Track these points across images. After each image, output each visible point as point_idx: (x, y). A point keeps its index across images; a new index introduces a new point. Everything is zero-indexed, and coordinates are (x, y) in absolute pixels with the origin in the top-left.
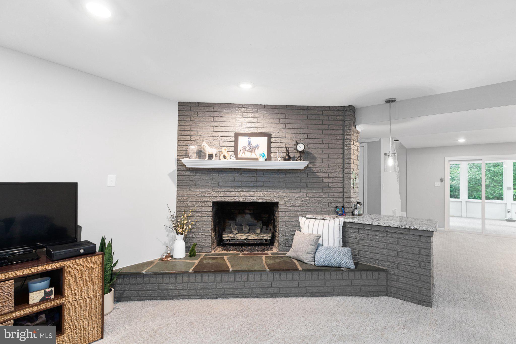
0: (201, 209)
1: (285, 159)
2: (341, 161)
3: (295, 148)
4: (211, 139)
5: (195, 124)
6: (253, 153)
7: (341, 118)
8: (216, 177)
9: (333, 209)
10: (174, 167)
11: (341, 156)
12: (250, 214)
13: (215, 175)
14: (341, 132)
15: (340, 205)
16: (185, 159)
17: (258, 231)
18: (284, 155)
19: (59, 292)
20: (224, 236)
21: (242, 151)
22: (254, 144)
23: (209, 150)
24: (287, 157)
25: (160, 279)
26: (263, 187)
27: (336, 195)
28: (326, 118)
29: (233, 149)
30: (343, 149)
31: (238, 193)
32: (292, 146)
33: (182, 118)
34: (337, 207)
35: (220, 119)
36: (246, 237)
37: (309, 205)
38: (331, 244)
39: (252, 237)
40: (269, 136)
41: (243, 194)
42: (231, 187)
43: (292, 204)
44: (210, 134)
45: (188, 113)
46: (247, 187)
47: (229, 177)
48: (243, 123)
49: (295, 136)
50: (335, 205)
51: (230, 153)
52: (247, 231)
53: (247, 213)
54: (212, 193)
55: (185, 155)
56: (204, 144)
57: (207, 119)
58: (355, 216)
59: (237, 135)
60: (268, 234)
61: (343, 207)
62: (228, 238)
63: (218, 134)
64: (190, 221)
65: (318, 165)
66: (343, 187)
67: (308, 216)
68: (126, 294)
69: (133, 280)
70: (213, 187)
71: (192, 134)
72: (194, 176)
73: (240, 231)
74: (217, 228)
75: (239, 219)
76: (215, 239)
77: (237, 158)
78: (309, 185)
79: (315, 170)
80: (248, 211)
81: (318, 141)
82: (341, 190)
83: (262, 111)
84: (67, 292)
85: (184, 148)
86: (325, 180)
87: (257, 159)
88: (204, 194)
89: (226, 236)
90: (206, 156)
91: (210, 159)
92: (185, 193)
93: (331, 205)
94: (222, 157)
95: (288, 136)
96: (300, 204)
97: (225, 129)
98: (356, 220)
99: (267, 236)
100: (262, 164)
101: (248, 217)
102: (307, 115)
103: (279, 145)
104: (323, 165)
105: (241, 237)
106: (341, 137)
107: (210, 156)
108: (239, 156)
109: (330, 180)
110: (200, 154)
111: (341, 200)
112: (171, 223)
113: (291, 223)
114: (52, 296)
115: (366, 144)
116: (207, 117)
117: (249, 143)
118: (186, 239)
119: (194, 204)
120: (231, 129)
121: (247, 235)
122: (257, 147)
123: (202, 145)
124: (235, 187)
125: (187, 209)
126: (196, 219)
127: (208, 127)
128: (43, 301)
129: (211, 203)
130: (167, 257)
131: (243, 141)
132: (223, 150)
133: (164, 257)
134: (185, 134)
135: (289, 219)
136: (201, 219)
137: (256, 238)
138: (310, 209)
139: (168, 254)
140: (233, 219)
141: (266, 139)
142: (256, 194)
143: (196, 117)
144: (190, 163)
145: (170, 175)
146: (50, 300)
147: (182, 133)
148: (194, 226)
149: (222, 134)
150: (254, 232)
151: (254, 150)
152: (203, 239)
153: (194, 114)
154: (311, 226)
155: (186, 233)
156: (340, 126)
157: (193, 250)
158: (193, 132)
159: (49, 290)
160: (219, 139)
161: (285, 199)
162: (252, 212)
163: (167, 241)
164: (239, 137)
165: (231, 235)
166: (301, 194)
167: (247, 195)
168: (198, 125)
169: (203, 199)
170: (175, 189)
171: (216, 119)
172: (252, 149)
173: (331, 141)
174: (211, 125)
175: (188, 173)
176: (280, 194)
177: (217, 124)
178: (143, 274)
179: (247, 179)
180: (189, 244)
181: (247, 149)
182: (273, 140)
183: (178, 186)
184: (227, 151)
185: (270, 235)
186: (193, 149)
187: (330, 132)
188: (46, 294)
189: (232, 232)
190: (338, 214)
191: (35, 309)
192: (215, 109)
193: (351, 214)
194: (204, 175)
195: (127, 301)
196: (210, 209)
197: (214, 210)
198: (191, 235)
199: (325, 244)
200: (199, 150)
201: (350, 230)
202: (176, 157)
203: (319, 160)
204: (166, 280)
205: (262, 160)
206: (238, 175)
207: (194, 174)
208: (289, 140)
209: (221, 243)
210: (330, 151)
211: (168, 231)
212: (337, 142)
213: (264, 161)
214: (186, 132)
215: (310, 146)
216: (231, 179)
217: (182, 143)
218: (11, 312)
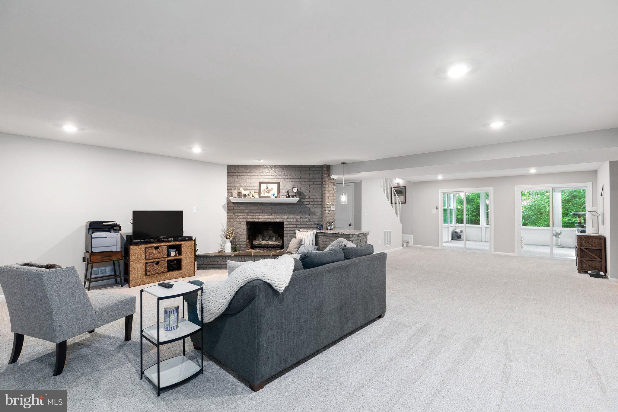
0: (240, 225)
1: (287, 197)
2: (320, 197)
3: (292, 190)
4: (245, 185)
5: (237, 177)
6: (269, 193)
7: (320, 172)
8: (248, 207)
9: (316, 226)
10: (225, 202)
11: (321, 194)
12: (272, 230)
13: (248, 206)
14: (320, 180)
15: (320, 223)
16: (231, 197)
17: (274, 239)
18: (286, 194)
19: (180, 254)
20: (254, 242)
21: (263, 192)
22: (269, 188)
23: (244, 192)
24: (287, 196)
25: (218, 259)
26: (275, 213)
27: (317, 217)
28: (312, 172)
29: (258, 191)
30: (322, 190)
31: (261, 216)
32: (291, 188)
33: (230, 174)
34: (318, 225)
35: (251, 174)
36: (267, 243)
37: (302, 223)
38: (308, 244)
39: (271, 243)
40: (278, 183)
41: (264, 217)
42: (257, 213)
43: (292, 223)
44: (245, 183)
45: (233, 171)
46: (266, 213)
47: (256, 208)
48: (264, 176)
49: (293, 183)
50: (317, 223)
51: (256, 194)
52: (268, 240)
53: (270, 230)
54: (247, 217)
55: (231, 195)
56: (241, 189)
57: (243, 174)
58: (328, 230)
59: (260, 183)
60: (280, 241)
61: (322, 225)
62: (256, 244)
63: (249, 182)
64: (234, 232)
65: (307, 200)
66: (322, 213)
67: (301, 230)
68: (202, 266)
69: (205, 259)
70: (246, 213)
71: (235, 183)
72: (236, 207)
73: (263, 239)
74: (251, 238)
75: (265, 233)
76: (249, 244)
77: (260, 197)
78: (302, 212)
79: (305, 203)
80: (270, 228)
81: (307, 186)
82: (320, 215)
83: (275, 169)
84: (182, 254)
85: (231, 191)
86: (311, 209)
87: (269, 197)
88: (242, 217)
89: (256, 243)
90: (242, 195)
91: (245, 197)
92: (231, 217)
93: (315, 223)
94: (251, 196)
95: (290, 183)
96: (296, 223)
97: (253, 180)
98: (329, 231)
99: (279, 243)
100: (272, 200)
101: (271, 232)
102: (301, 171)
103: (284, 188)
104: (310, 200)
105: (264, 243)
106: (321, 183)
107: (245, 196)
108: (261, 195)
109: (314, 209)
110: (239, 194)
111: (320, 220)
112: (224, 233)
113: (291, 234)
114: (178, 255)
115: (354, 183)
116: (244, 173)
117: (267, 188)
118: (232, 242)
119: (236, 223)
120: (257, 180)
121: (268, 242)
122: (272, 189)
123: (240, 190)
124: (259, 213)
125: (232, 225)
126: (238, 231)
127: (243, 179)
128: (175, 256)
129: (245, 223)
130: (221, 251)
131: (263, 186)
132: (252, 192)
133: (220, 251)
134: (231, 183)
135: (290, 232)
136: (240, 232)
137: (273, 244)
138: (303, 226)
139: (222, 249)
140: (261, 233)
141: (276, 185)
142: (271, 217)
143: (237, 173)
144: (233, 199)
145: (223, 206)
146: (177, 256)
147: (229, 182)
148: (236, 235)
149: (252, 183)
150: (272, 240)
151: (270, 191)
152: (241, 243)
153: (236, 171)
154: (300, 235)
155: (232, 239)
156: (320, 177)
157: (235, 248)
158: (235, 182)
159: (176, 252)
160: (250, 185)
161: (288, 220)
162: (273, 229)
163: (222, 243)
164: (261, 184)
165: (258, 242)
166: (297, 217)
167: (266, 218)
168: (238, 177)
169: (241, 220)
170: (225, 214)
171: (248, 174)
172: (269, 191)
173: (315, 186)
174: (246, 178)
175: (233, 205)
176: (285, 217)
177: (249, 177)
178: (210, 256)
179: (266, 208)
180: (233, 245)
181: (266, 191)
182: (281, 185)
183: (227, 212)
184: (254, 192)
185: (281, 242)
186: (235, 192)
187: (313, 180)
188: (176, 254)
189: (258, 240)
190: (318, 229)
191: (173, 258)
192: (248, 168)
193: (326, 229)
194: (241, 206)
195: (203, 269)
196: (245, 226)
197: (248, 227)
198: (235, 240)
199: (305, 244)
200: (239, 192)
201: (320, 237)
202: (226, 196)
203: (307, 197)
204: (221, 259)
205: (273, 197)
206: (260, 206)
207: (236, 206)
208: (289, 186)
209: (253, 247)
210: (314, 191)
211: (222, 238)
212: (318, 186)
213: (274, 198)
214: (232, 182)
215: (302, 189)
216: (257, 208)
217: (229, 188)
218: (166, 257)
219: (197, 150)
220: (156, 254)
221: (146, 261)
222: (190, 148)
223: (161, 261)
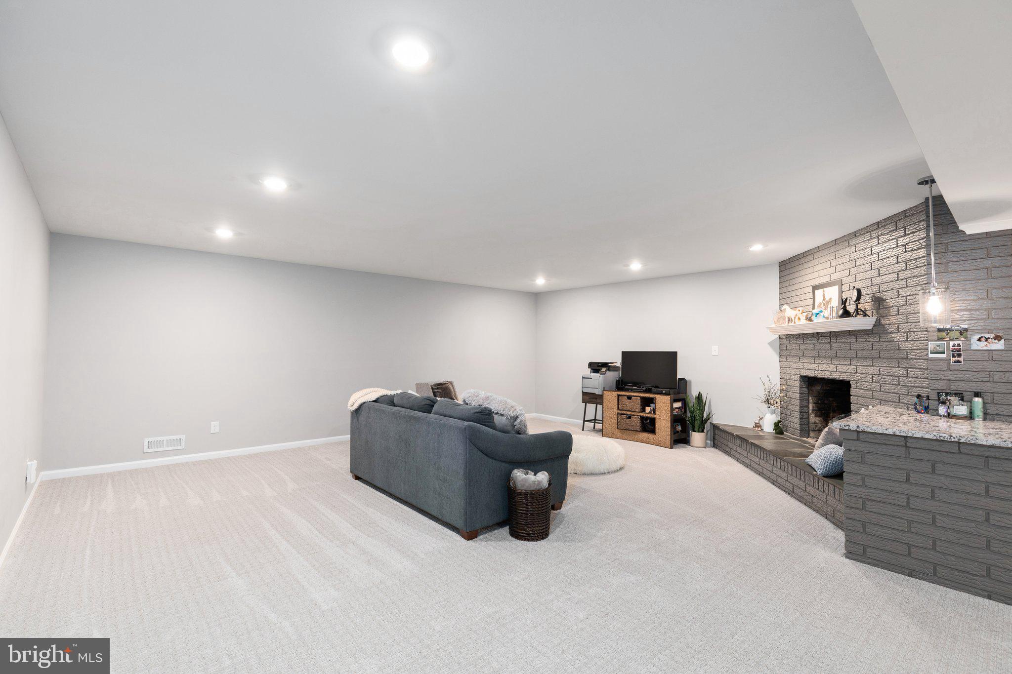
0: (792, 383)
4: (798, 298)
5: (788, 284)
6: (826, 310)
22: (828, 298)
23: (788, 313)
26: (836, 357)
28: (902, 232)
33: (782, 280)
35: (804, 273)
37: (883, 389)
40: (840, 283)
41: (822, 366)
42: (812, 357)
43: (864, 385)
44: (797, 293)
45: (785, 273)
48: (820, 272)
49: (865, 275)
51: (805, 315)
54: (799, 365)
56: (785, 306)
57: (795, 275)
63: (802, 292)
65: (892, 319)
70: (800, 357)
71: (787, 296)
72: (789, 345)
78: (883, 354)
79: (887, 328)
81: (892, 277)
84: (656, 412)
86: (903, 346)
88: (795, 365)
90: (786, 320)
95: (858, 278)
96: (873, 387)
97: (806, 284)
102: (878, 237)
104: (899, 319)
109: (910, 345)
114: (652, 412)
116: (796, 273)
117: (824, 298)
119: (789, 376)
120: (811, 282)
122: (830, 301)
124: (815, 358)
125: (785, 382)
126: (791, 394)
127: (795, 285)
128: (649, 413)
129: (798, 378)
131: (818, 295)
136: (793, 396)
138: (885, 397)
141: (837, 288)
142: (831, 367)
143: (788, 276)
146: (652, 414)
149: (805, 290)
151: (827, 306)
153: (788, 272)
158: (787, 294)
160: (803, 297)
161: (858, 377)
164: (815, 290)
166: (873, 370)
168: (790, 284)
169: (793, 371)
170: (777, 359)
171: (801, 273)
174: (798, 282)
175: (785, 341)
176: (852, 367)
177: (802, 279)
181: (822, 306)
182: (844, 288)
183: (780, 356)
188: (651, 410)
191: (646, 415)
192: (800, 261)
196: (798, 384)
197: (801, 388)
208: (859, 284)
214: (783, 295)
218: (640, 412)
219: (636, 266)
220: (628, 404)
221: (619, 411)
222: (627, 265)
223: (634, 415)
